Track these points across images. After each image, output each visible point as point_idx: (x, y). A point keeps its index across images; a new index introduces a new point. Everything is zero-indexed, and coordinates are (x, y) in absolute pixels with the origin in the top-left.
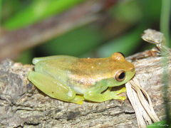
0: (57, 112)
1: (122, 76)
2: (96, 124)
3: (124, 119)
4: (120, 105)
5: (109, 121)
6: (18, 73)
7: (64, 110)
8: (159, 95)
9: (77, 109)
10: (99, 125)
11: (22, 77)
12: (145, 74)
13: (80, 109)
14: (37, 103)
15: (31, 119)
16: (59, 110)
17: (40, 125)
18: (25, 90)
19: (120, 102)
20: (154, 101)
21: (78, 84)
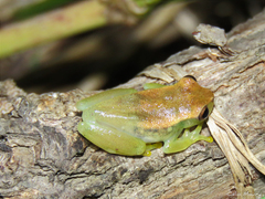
0: (122, 174)
2: (175, 179)
3: (211, 167)
4: (204, 150)
5: (191, 173)
6: (53, 125)
7: (131, 169)
8: (247, 124)
9: (146, 164)
10: (180, 181)
11: (63, 131)
12: (221, 98)
13: (151, 164)
14: (95, 166)
15: (94, 191)
16: (124, 171)
17: (105, 196)
18: (74, 151)
19: (202, 145)
20: (246, 136)
21: (150, 133)
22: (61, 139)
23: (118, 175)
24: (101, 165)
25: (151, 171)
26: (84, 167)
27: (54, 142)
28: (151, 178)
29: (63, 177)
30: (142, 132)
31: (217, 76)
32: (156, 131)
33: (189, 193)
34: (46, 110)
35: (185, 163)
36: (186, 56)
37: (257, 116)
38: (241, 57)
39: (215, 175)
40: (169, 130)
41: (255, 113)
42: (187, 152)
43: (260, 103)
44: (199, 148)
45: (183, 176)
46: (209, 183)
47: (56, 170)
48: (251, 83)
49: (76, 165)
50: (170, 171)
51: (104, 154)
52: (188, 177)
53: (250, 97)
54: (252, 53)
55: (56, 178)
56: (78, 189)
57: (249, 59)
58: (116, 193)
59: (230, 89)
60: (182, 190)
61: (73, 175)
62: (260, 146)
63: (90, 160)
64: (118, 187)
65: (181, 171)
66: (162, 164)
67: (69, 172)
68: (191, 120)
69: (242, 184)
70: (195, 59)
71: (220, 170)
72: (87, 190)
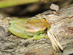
0: (20, 43)
1: (46, 30)
2: (36, 47)
3: (47, 45)
4: (45, 40)
5: (41, 46)
6: (3, 26)
7: (23, 42)
8: (60, 34)
9: (28, 41)
10: (37, 48)
11: (5, 28)
12: (54, 26)
13: (29, 42)
14: (12, 40)
15: (11, 47)
16: (21, 42)
17: (14, 49)
18: (7, 34)
19: (45, 38)
20: (59, 38)
21: (29, 33)
22: (4, 30)
23: (19, 43)
24: (14, 39)
25: (29, 44)
26: (9, 39)
27: (2, 31)
28: (29, 46)
29: (3, 41)
30: (27, 32)
31: (54, 19)
32: (31, 33)
33: (39, 52)
34: (2, 22)
35: (39, 43)
36: (48, 13)
37: (63, 33)
38: (62, 15)
39: (48, 48)
40: (35, 33)
41: (62, 32)
42: (40, 40)
43: (65, 29)
44: (44, 39)
45: (38, 47)
46: (46, 50)
47: (1, 39)
48: (63, 23)
49: (7, 38)
50: (35, 45)
51: (16, 37)
52: (39, 47)
53: (62, 27)
54: (66, 14)
55: (1, 41)
56: (7, 45)
57: (65, 16)
58: (18, 49)
59: (57, 24)
60: (37, 51)
61: (5, 41)
62: (62, 41)
63: (11, 38)
64: (18, 47)
65: (38, 45)
66: (32, 42)
67: (5, 40)
68: (42, 31)
69: (55, 52)
70: (50, 14)
71: (49, 47)
72: (9, 46)
